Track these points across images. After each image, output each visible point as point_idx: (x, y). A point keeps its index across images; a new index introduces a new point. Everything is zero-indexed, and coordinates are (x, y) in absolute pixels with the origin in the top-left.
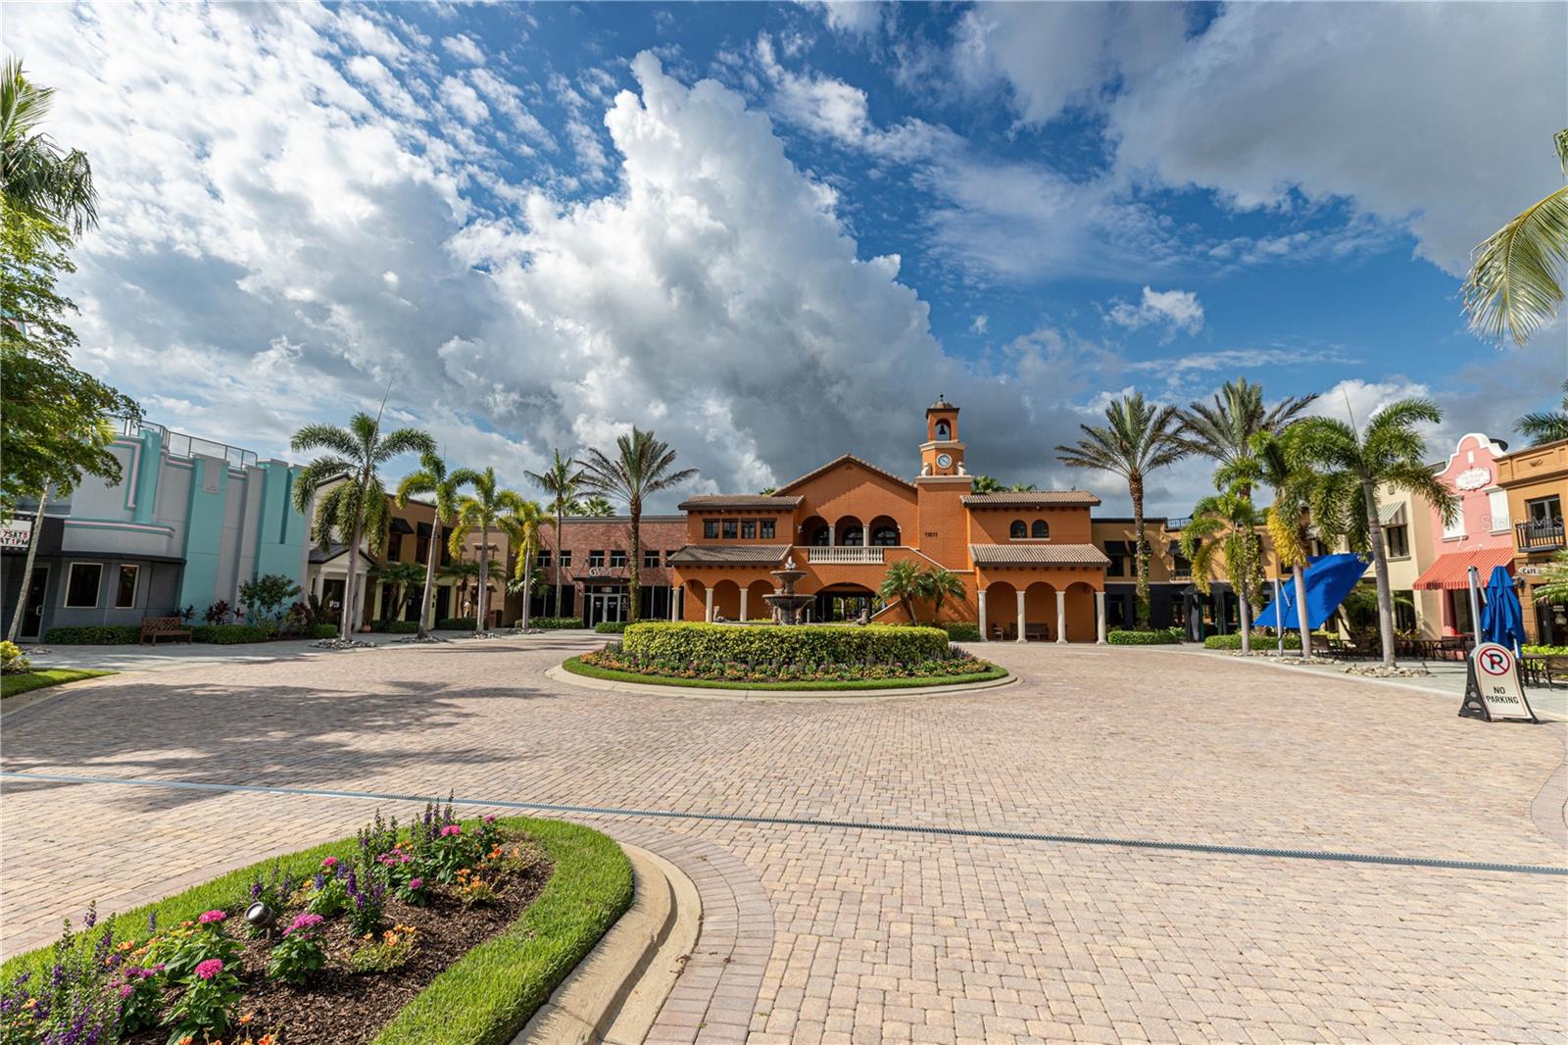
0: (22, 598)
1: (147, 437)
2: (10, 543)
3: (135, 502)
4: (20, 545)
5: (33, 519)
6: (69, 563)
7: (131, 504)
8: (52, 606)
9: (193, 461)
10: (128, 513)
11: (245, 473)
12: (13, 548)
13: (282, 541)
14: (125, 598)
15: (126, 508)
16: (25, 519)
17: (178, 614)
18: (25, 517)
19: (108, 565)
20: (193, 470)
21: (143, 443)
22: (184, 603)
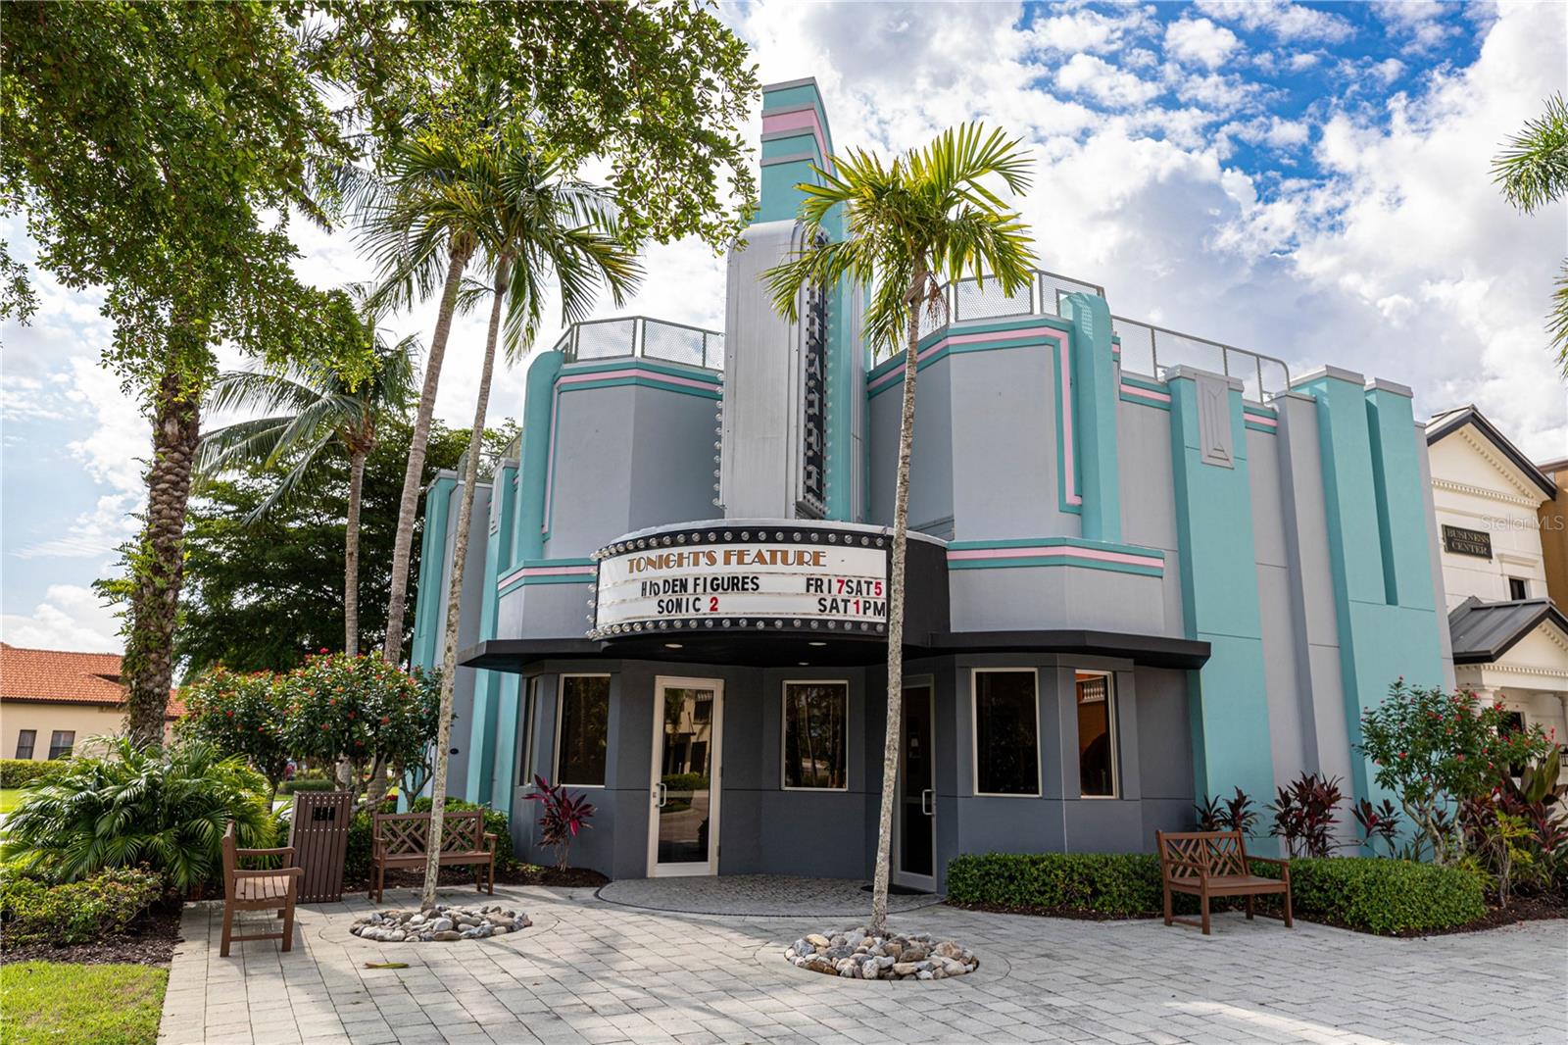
0: (891, 772)
1: (1077, 311)
2: (852, 614)
3: (1080, 494)
4: (871, 617)
5: (887, 543)
6: (969, 668)
7: (1071, 498)
8: (950, 796)
9: (1169, 386)
10: (1071, 520)
11: (1274, 415)
12: (857, 624)
13: (1391, 598)
14: (1095, 771)
15: (1065, 508)
16: (872, 545)
17: (1207, 820)
18: (872, 541)
19: (1048, 670)
20: (1172, 410)
21: (1072, 329)
22: (1219, 787)
